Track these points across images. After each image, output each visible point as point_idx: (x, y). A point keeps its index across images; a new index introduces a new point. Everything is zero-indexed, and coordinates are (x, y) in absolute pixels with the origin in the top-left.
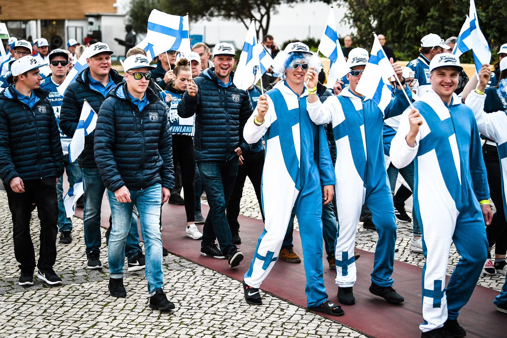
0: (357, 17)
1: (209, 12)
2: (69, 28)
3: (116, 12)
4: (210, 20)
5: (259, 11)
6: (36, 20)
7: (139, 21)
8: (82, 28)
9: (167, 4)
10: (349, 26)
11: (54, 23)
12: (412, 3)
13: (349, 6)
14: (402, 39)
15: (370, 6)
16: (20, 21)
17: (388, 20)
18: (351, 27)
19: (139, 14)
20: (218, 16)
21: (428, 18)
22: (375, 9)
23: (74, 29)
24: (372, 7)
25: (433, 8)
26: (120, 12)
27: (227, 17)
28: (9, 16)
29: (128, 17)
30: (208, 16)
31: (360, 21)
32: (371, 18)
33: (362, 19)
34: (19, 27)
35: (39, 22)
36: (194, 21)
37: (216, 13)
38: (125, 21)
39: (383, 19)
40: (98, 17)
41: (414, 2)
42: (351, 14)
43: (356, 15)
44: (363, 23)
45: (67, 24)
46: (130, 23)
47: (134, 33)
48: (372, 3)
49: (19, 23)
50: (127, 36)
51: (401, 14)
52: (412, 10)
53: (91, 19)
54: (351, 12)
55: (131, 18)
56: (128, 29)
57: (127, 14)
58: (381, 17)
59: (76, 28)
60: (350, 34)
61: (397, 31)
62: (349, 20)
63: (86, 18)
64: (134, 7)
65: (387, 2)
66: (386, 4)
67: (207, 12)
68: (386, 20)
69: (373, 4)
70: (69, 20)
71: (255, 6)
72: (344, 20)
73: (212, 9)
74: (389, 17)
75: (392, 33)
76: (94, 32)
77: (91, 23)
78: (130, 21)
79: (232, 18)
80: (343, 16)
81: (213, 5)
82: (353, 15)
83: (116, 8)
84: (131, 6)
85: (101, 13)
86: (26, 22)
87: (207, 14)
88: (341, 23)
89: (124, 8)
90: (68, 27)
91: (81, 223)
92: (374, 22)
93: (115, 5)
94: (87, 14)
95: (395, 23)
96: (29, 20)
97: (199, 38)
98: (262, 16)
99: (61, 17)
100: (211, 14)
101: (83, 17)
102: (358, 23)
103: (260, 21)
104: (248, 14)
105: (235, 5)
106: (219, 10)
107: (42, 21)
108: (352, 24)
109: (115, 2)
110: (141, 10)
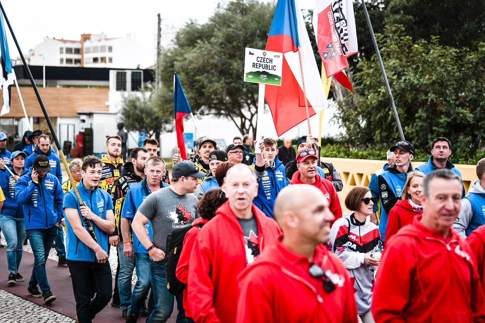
0: (346, 117)
1: (200, 110)
2: (61, 126)
3: (108, 110)
4: (200, 119)
5: (249, 110)
6: (29, 118)
7: (131, 119)
8: (74, 126)
9: (159, 103)
10: (338, 126)
12: (400, 104)
13: (338, 107)
14: (391, 139)
15: (358, 106)
16: (13, 118)
17: (376, 120)
18: (340, 127)
19: (131, 112)
20: (208, 114)
21: (416, 118)
22: (364, 110)
23: (66, 126)
24: (360, 107)
25: (421, 109)
26: (112, 110)
27: (218, 116)
29: (119, 115)
30: (199, 115)
31: (349, 121)
32: (360, 118)
33: (351, 120)
34: (11, 124)
35: (32, 120)
37: (206, 112)
38: (116, 119)
39: (371, 120)
40: (90, 115)
41: (402, 103)
42: (340, 114)
43: (345, 116)
44: (352, 123)
45: (59, 121)
46: (122, 122)
47: (125, 131)
48: (361, 104)
49: (11, 120)
50: (119, 133)
51: (389, 115)
52: (400, 111)
53: (83, 117)
54: (340, 112)
55: (122, 117)
56: (120, 127)
57: (119, 112)
58: (370, 117)
59: (68, 125)
60: (339, 133)
61: (385, 131)
62: (338, 120)
63: (78, 116)
64: (126, 105)
65: (375, 103)
66: (375, 105)
67: (197, 110)
68: (374, 120)
70: (61, 117)
71: (245, 105)
72: (333, 120)
73: (203, 107)
74: (378, 118)
75: (380, 133)
76: (86, 129)
77: (83, 121)
78: (122, 119)
79: (222, 116)
80: (333, 116)
81: (204, 104)
82: (342, 115)
83: (108, 106)
84: (123, 104)
85: (93, 112)
86: (18, 119)
87: (198, 113)
88: (330, 123)
89: (116, 106)
90: (60, 125)
91: (69, 321)
92: (363, 122)
93: (107, 103)
94: (80, 111)
95: (384, 123)
96: (22, 118)
97: (189, 136)
98: (252, 115)
99: (53, 115)
100: (201, 113)
101: (75, 115)
102: (347, 123)
103: (250, 120)
104: (238, 112)
105: (225, 104)
106: (210, 108)
107: (34, 118)
108: (341, 124)
109: (108, 100)
110: (133, 108)
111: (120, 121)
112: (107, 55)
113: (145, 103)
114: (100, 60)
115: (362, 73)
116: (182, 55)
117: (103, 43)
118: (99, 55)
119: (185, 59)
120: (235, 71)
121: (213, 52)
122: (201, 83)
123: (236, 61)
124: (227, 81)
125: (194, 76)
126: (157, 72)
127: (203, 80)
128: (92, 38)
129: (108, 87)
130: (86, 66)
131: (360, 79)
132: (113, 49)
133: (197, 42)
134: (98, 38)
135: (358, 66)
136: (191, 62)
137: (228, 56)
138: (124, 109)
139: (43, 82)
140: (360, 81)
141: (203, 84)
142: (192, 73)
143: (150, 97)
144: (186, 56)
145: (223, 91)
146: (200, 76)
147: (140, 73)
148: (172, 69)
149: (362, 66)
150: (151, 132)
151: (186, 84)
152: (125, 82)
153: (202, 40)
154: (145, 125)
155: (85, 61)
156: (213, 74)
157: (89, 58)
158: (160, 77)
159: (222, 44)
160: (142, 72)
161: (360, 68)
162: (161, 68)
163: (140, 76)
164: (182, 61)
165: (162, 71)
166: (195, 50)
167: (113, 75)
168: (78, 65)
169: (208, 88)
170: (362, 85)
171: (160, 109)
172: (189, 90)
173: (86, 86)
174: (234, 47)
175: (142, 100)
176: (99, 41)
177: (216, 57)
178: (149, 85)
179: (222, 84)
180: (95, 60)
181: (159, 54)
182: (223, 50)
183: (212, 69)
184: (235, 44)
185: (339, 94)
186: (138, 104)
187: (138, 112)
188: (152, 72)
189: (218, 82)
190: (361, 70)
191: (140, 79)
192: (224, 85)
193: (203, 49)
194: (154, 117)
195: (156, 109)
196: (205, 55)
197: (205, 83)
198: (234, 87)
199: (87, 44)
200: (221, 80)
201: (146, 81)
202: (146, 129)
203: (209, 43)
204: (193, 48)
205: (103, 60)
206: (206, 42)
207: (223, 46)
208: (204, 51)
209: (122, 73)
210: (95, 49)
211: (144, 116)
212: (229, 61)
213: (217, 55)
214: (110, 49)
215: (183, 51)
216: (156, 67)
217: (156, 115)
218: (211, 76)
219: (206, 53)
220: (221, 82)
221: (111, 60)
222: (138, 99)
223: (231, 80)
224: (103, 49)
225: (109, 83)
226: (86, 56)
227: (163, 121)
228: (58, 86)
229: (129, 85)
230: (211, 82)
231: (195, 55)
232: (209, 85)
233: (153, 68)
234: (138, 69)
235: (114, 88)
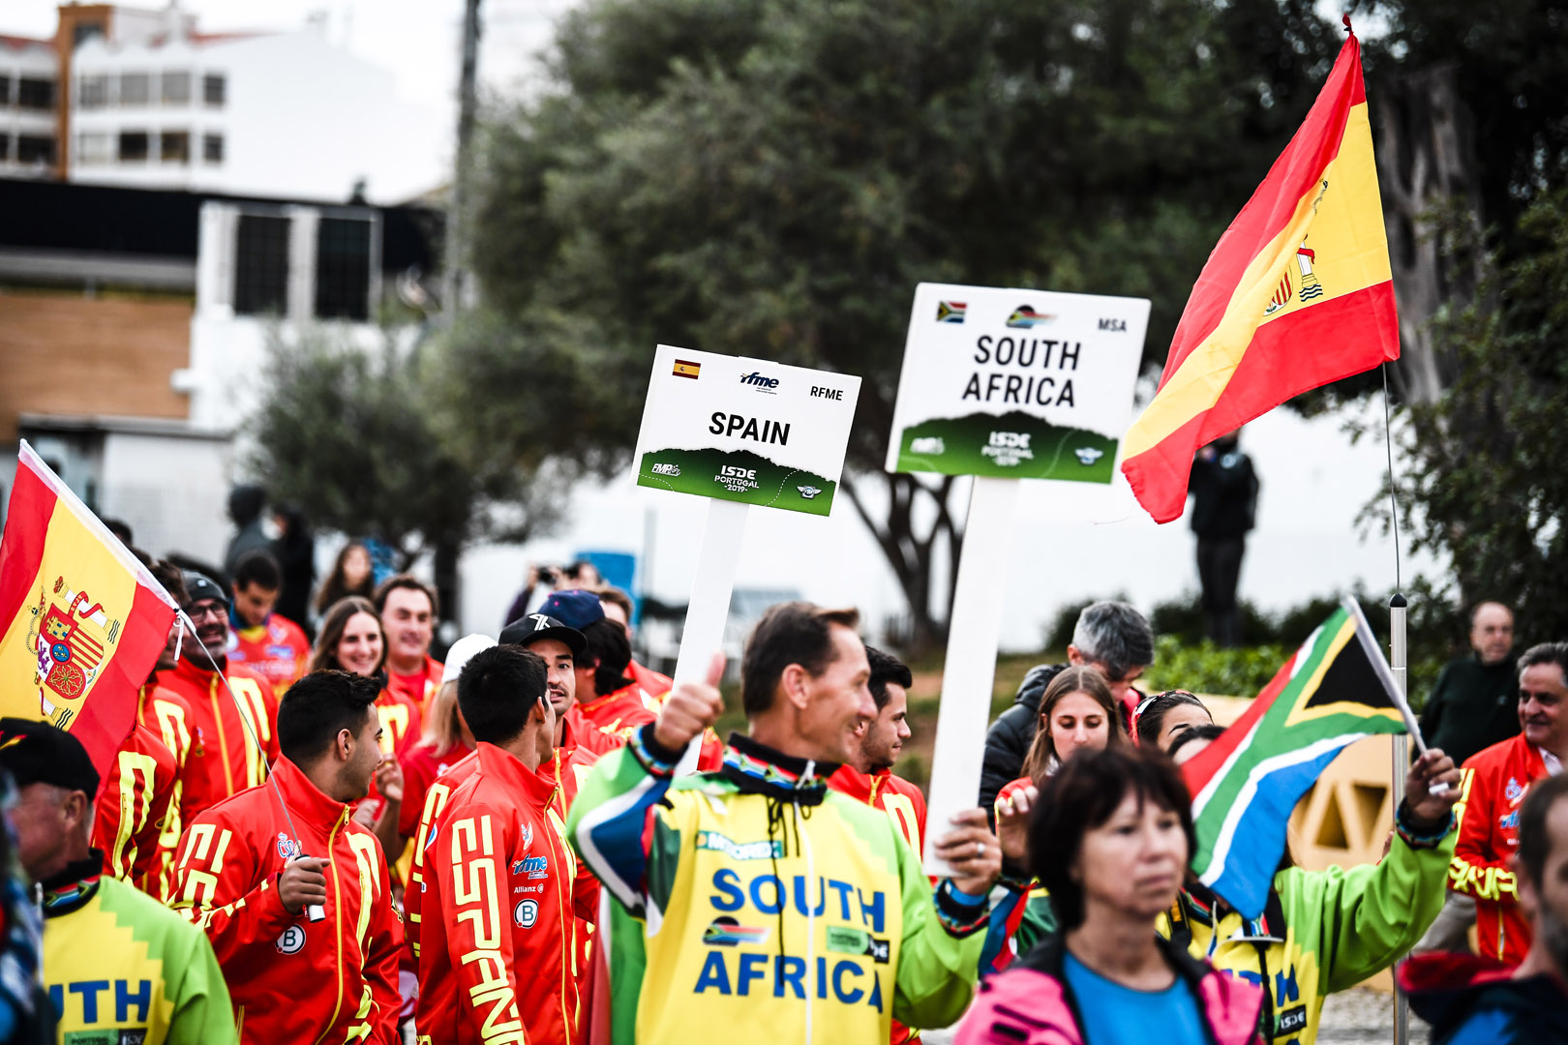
0: (1451, 494)
3: (185, 416)
7: (306, 471)
9: (460, 389)
10: (1406, 541)
13: (1410, 437)
15: (1519, 439)
18: (1415, 548)
19: (308, 433)
22: (1551, 457)
24: (1530, 444)
26: (207, 416)
29: (247, 445)
31: (1465, 516)
32: (1529, 501)
33: (1476, 510)
36: (593, 477)
38: (228, 466)
40: (88, 438)
42: (1419, 477)
43: (1445, 490)
44: (1484, 528)
46: (255, 479)
48: (1533, 426)
50: (234, 545)
53: (54, 447)
54: (1420, 465)
55: (264, 453)
57: (245, 426)
60: (1408, 581)
62: (1408, 509)
64: (285, 392)
69: (1541, 433)
72: (1378, 506)
78: (258, 465)
80: (1377, 485)
82: (1429, 483)
83: (185, 397)
84: (270, 386)
85: (103, 416)
88: (1364, 524)
89: (231, 396)
93: (182, 380)
94: (31, 416)
97: (616, 567)
102: (1459, 528)
103: (940, 497)
108: (1421, 530)
109: (184, 362)
110: (319, 410)
111: (243, 477)
112: (196, 119)
113: (387, 380)
114: (155, 147)
115: (1548, 259)
116: (585, 134)
117: (177, 56)
118: (154, 119)
119: (603, 159)
120: (864, 235)
121: (755, 124)
122: (681, 293)
123: (874, 180)
124: (824, 283)
125: (652, 249)
126: (453, 221)
127: (697, 271)
128: (119, 25)
129: (187, 295)
130: (82, 173)
131: (1536, 295)
132: (234, 91)
133: (668, 73)
134: (151, 28)
135: (1525, 220)
136: (634, 178)
137: (830, 152)
138: (274, 412)
140: (1536, 305)
141: (694, 295)
142: (637, 238)
143: (414, 359)
144: (611, 142)
145: (799, 335)
146: (678, 250)
147: (366, 225)
148: (531, 209)
149: (1551, 224)
150: (413, 542)
151: (603, 294)
152: (282, 271)
153: (696, 59)
154: (380, 502)
155: (74, 147)
156: (747, 244)
157: (99, 136)
158: (467, 250)
159: (800, 82)
160: (373, 219)
161: (1539, 233)
162: (478, 203)
163: (364, 240)
164: (587, 169)
165: (483, 218)
166: (658, 111)
167: (216, 230)
168: (37, 170)
169: (718, 318)
170: (1546, 328)
171: (464, 424)
172: (618, 324)
173: (76, 286)
174: (863, 101)
175: (376, 370)
176: (158, 42)
177: (769, 156)
178: (411, 291)
179: (796, 297)
180: (133, 145)
181: (467, 124)
182: (803, 116)
183: (743, 216)
184: (870, 84)
185: (1421, 369)
186: (349, 387)
187: (345, 431)
188: (427, 225)
189: (774, 285)
190: (1540, 245)
191: (364, 257)
192: (805, 303)
193: (702, 109)
194: (429, 461)
195: (440, 422)
196: (709, 141)
197: (707, 291)
198: (859, 318)
199: (90, 59)
200: (787, 276)
201: (393, 266)
202: (386, 522)
203: (734, 76)
204: (646, 104)
205: (175, 145)
206: (719, 75)
207: (808, 94)
208: (702, 120)
209: (265, 220)
210: (135, 88)
211: (377, 453)
212: (841, 177)
213: (776, 146)
214: (215, 89)
215: (592, 118)
216: (449, 198)
217: (442, 452)
218: (733, 254)
219: (713, 129)
220: (792, 288)
221: (214, 148)
223: (844, 278)
224: (174, 87)
225: (194, 273)
226: (82, 121)
227: (478, 482)
229: (302, 285)
230: (736, 286)
231: (656, 138)
232: (729, 303)
233: (435, 202)
234: (358, 201)
235: (220, 301)
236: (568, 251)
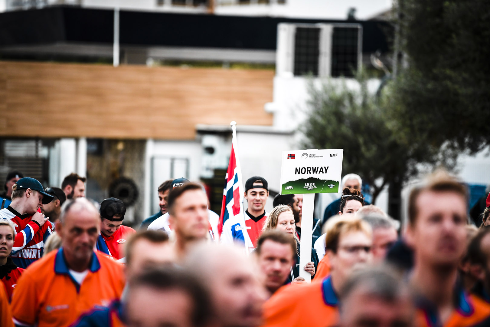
2: (157, 162)
3: (271, 125)
6: (77, 140)
8: (187, 161)
9: (401, 108)
11: (120, 146)
16: (36, 139)
19: (329, 131)
23: (168, 163)
26: (282, 124)
28: (10, 126)
34: (33, 153)
35: (83, 145)
36: (468, 151)
40: (226, 135)
45: (151, 149)
49: (33, 144)
53: (210, 141)
57: (299, 129)
59: (173, 160)
63: (198, 136)
64: (317, 112)
70: (157, 140)
76: (217, 171)
77: (210, 150)
83: (271, 115)
84: (310, 109)
86: (50, 142)
89: (293, 115)
90: (152, 159)
93: (269, 107)
94: (202, 126)
96: (58, 139)
97: (478, 192)
99: (137, 133)
101: (191, 134)
107: (90, 141)
109: (270, 99)
110: (333, 119)
113: (365, 105)
126: (397, 28)
129: (272, 66)
130: (220, 11)
138: (313, 122)
139: (112, 50)
143: (379, 93)
147: (356, 30)
148: (438, 20)
150: (379, 182)
152: (316, 53)
154: (363, 163)
158: (405, 42)
160: (359, 27)
162: (410, 17)
163: (355, 38)
165: (413, 26)
167: (285, 36)
168: (201, 10)
171: (404, 125)
173: (218, 64)
175: (359, 101)
178: (377, 62)
186: (347, 110)
187: (346, 130)
188: (385, 29)
191: (355, 47)
194: (386, 143)
195: (390, 125)
201: (368, 50)
209: (308, 30)
211: (361, 140)
216: (396, 16)
217: (392, 138)
222: (351, 97)
225: (275, 57)
227: (410, 152)
228: (150, 63)
229: (325, 61)
233: (388, 18)
234: (351, 19)
235: (287, 70)
236: (455, 40)
